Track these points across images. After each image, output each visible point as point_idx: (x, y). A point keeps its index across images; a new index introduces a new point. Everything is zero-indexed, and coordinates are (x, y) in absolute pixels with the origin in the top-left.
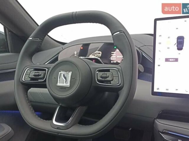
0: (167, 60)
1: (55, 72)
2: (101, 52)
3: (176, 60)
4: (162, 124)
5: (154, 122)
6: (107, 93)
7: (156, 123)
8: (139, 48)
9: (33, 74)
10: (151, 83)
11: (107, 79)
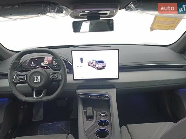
0: (78, 66)
1: (32, 76)
2: (47, 62)
3: (81, 66)
4: (78, 91)
5: (76, 91)
6: (54, 83)
7: (77, 92)
8: (66, 59)
9: (19, 78)
10: (73, 75)
11: (56, 77)
